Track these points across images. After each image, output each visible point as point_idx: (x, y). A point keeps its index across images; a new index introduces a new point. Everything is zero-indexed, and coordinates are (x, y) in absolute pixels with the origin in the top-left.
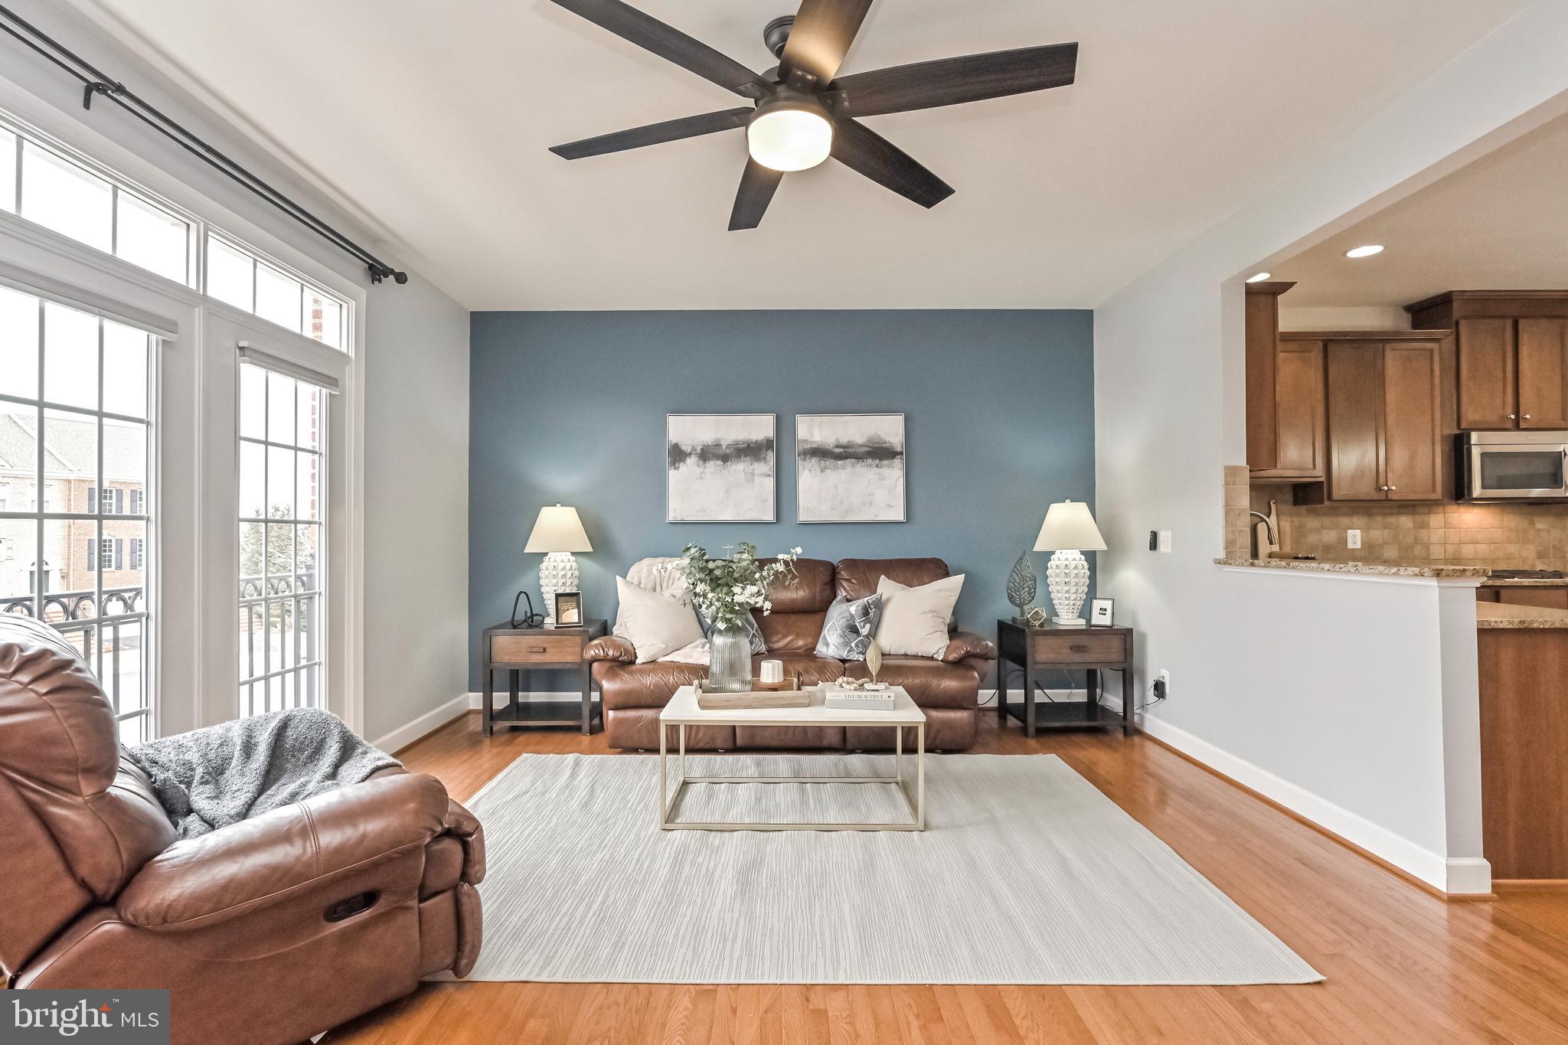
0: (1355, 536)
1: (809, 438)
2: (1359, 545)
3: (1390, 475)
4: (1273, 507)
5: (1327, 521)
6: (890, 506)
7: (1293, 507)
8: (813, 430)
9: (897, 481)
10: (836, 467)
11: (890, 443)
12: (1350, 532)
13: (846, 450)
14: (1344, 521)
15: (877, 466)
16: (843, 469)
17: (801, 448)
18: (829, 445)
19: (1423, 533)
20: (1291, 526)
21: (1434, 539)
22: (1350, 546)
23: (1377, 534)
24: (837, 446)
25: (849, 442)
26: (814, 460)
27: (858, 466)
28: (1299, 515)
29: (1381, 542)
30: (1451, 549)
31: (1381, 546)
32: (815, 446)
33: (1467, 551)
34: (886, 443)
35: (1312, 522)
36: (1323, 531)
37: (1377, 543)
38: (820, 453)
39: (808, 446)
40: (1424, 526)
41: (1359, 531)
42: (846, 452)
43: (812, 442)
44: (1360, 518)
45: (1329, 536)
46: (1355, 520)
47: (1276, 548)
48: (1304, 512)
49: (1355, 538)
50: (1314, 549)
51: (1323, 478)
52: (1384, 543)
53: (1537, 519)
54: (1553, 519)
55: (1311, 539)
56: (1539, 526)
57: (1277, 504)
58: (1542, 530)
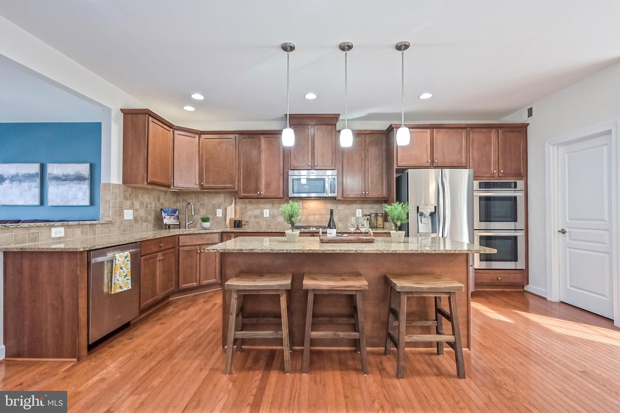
1: (52, 173)
2: (268, 216)
3: (262, 187)
5: (256, 206)
6: (83, 199)
8: (53, 169)
9: (86, 189)
10: (63, 184)
11: (84, 175)
12: (265, 210)
13: (66, 177)
14: (263, 206)
15: (79, 184)
16: (66, 185)
17: (49, 177)
18: (60, 176)
20: (240, 208)
22: (265, 216)
23: (275, 211)
24: (63, 176)
25: (68, 174)
26: (54, 181)
27: (71, 184)
28: (245, 204)
29: (277, 214)
31: (277, 216)
32: (55, 176)
33: (311, 218)
34: (82, 175)
35: (249, 207)
36: (254, 210)
37: (275, 215)
38: (57, 178)
39: (52, 176)
41: (268, 210)
42: (67, 178)
43: (54, 174)
44: (269, 205)
45: (257, 212)
46: (267, 206)
47: (233, 217)
48: (247, 202)
49: (267, 213)
50: (251, 217)
51: (236, 189)
52: (278, 215)
53: (339, 205)
54: (345, 205)
55: (249, 213)
56: (340, 208)
57: (235, 199)
58: (341, 210)
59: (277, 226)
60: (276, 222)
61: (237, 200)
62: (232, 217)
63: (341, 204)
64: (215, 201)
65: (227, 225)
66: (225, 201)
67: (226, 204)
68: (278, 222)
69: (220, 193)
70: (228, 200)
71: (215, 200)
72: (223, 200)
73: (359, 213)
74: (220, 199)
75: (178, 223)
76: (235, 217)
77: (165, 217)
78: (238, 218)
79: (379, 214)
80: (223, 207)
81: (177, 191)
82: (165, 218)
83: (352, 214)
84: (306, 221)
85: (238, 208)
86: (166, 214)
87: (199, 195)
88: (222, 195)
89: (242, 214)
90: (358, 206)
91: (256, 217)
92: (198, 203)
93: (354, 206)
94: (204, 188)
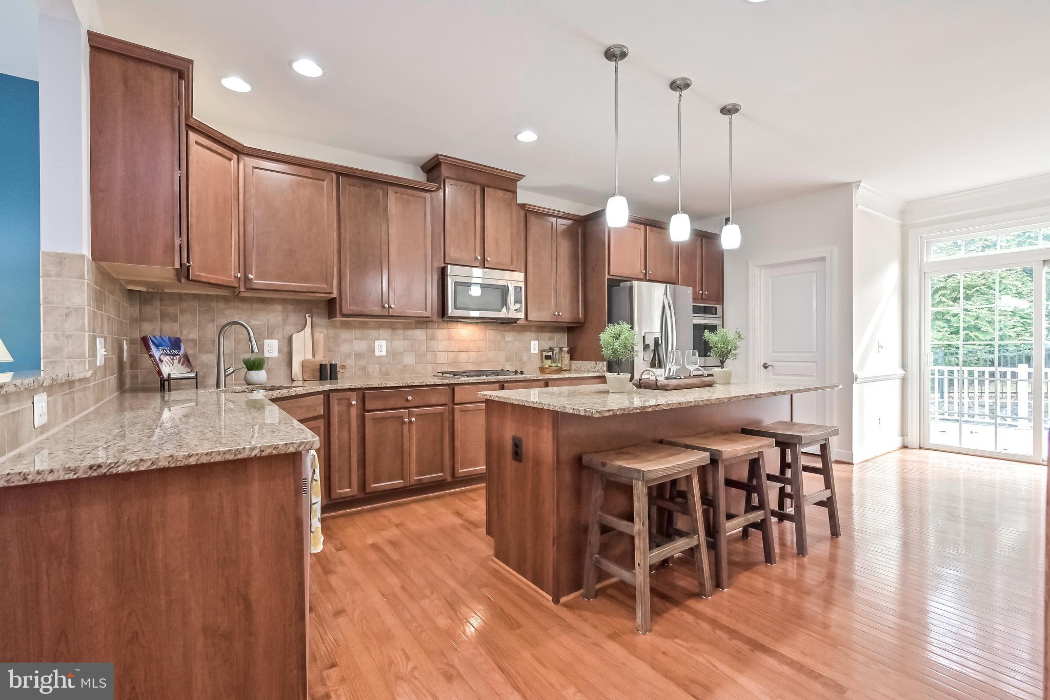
0: (381, 346)
2: (384, 353)
3: (391, 295)
4: (309, 319)
5: (358, 333)
7: (328, 320)
12: (377, 343)
14: (373, 333)
19: (433, 343)
20: (324, 337)
21: (440, 348)
22: (377, 354)
23: (400, 344)
28: (334, 327)
29: (402, 350)
30: (452, 355)
31: (401, 353)
33: (463, 356)
35: (345, 334)
36: (355, 341)
37: (398, 351)
40: (433, 338)
41: (385, 341)
44: (386, 331)
45: (360, 346)
46: (383, 333)
47: (309, 356)
48: (339, 325)
49: (381, 347)
50: (347, 356)
51: (335, 295)
52: (404, 351)
53: (506, 334)
54: (515, 334)
55: (345, 348)
56: (507, 339)
57: (312, 317)
58: (509, 341)
59: (402, 374)
60: (400, 366)
61: (315, 319)
62: (306, 358)
63: (509, 331)
64: (259, 321)
65: (296, 375)
66: (285, 321)
67: (289, 329)
68: (404, 366)
69: (272, 301)
70: (293, 318)
71: (261, 318)
72: (281, 317)
73: (534, 347)
74: (273, 316)
75: (193, 375)
76: (314, 356)
77: (162, 358)
78: (321, 358)
79: (564, 349)
80: (280, 335)
81: (143, 289)
82: (162, 361)
83: (526, 349)
84: (456, 363)
85: (320, 336)
86: (161, 352)
87: (214, 304)
88: (279, 307)
89: (328, 350)
90: (533, 335)
91: (358, 356)
92: (210, 325)
93: (528, 335)
94: (255, 287)
